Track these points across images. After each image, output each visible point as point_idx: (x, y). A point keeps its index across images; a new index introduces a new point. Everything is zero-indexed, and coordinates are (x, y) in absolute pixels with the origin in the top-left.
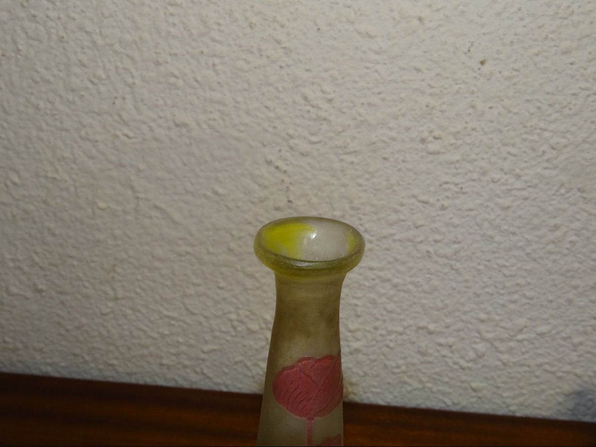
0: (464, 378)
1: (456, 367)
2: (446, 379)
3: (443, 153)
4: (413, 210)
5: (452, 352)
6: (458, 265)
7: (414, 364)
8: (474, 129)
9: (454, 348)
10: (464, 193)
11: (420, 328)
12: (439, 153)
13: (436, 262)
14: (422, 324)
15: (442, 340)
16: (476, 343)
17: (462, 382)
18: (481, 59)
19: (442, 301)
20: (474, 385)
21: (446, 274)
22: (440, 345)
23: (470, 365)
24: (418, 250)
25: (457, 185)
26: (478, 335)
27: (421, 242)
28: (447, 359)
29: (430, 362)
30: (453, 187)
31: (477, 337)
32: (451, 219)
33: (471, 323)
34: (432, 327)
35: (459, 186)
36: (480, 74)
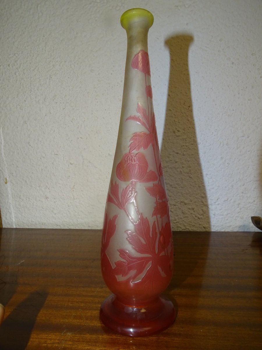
0: (201, 223)
1: (196, 218)
2: (194, 224)
3: (181, 136)
4: (174, 156)
5: (194, 212)
6: (191, 176)
7: (181, 218)
8: (190, 127)
9: (195, 210)
10: (190, 149)
11: (181, 202)
12: (180, 136)
13: (184, 175)
14: (182, 200)
15: (190, 207)
16: (202, 207)
17: (200, 225)
18: (189, 106)
19: (188, 190)
20: (204, 226)
21: (188, 179)
22: (189, 209)
23: (202, 217)
24: (177, 171)
25: (187, 146)
26: (202, 204)
27: (178, 168)
28: (193, 215)
29: (187, 217)
30: (186, 147)
31: (202, 205)
32: (187, 158)
33: (199, 199)
34: (186, 201)
35: (188, 147)
36: (189, 110)
